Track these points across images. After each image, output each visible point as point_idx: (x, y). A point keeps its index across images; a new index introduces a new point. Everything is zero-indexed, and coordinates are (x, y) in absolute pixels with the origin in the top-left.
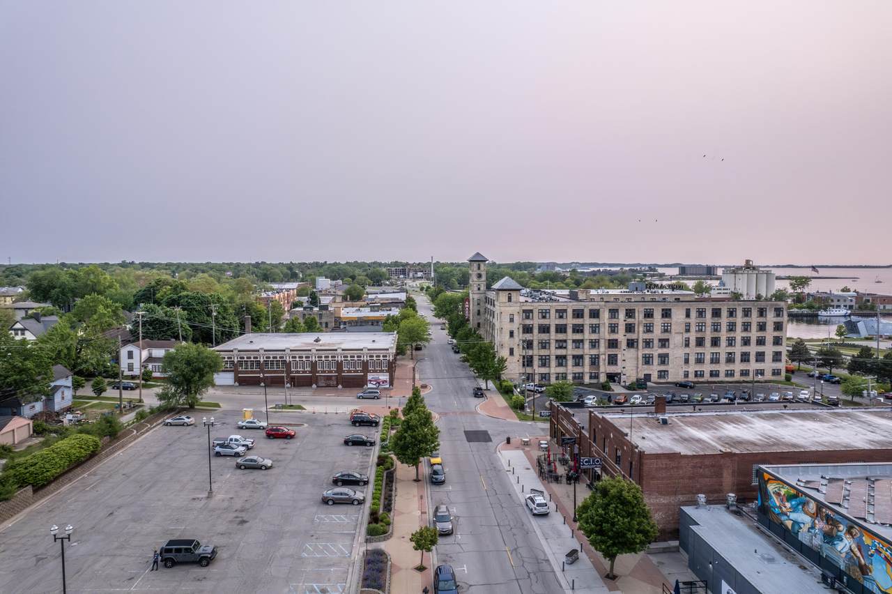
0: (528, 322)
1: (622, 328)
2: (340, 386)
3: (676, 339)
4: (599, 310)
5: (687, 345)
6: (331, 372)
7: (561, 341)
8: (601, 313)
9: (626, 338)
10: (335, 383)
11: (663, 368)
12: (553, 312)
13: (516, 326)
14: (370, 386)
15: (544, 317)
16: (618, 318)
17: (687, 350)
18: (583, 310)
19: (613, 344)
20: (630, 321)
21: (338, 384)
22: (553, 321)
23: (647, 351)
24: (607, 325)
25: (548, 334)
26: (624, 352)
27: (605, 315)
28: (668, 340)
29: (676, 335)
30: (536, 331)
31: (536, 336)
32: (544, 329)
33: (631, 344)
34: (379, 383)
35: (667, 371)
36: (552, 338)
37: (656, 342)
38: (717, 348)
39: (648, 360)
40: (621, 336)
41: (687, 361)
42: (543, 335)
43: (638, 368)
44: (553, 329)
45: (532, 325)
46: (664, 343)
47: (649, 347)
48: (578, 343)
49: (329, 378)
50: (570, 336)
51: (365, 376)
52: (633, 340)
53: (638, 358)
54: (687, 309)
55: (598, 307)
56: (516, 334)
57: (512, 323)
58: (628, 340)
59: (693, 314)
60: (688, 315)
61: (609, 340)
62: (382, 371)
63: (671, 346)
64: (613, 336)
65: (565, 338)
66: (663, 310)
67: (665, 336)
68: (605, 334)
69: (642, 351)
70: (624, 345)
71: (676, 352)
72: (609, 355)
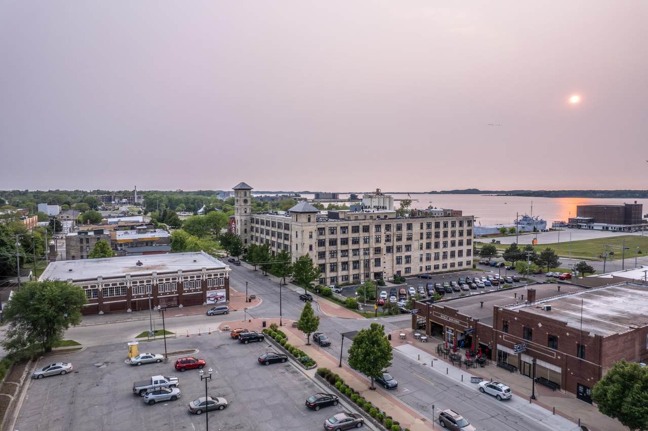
0: (322, 237)
1: (383, 239)
2: (181, 306)
3: (415, 245)
4: (368, 226)
5: (421, 248)
6: (172, 293)
7: (344, 251)
8: (370, 229)
9: (386, 245)
10: (176, 303)
11: (407, 266)
12: (339, 229)
13: (314, 242)
14: (209, 302)
15: (333, 233)
16: (381, 231)
17: (421, 252)
18: (358, 227)
19: (378, 250)
20: (388, 233)
21: (179, 304)
22: (339, 236)
23: (399, 254)
24: (374, 237)
25: (335, 246)
26: (385, 256)
27: (373, 229)
28: (410, 245)
29: (415, 242)
30: (327, 244)
31: (328, 248)
32: (333, 242)
33: (389, 250)
34: (217, 299)
35: (410, 268)
36: (338, 249)
37: (404, 248)
38: (438, 249)
39: (399, 261)
40: (383, 245)
41: (421, 260)
42: (332, 247)
43: (393, 267)
44: (339, 242)
45: (324, 239)
46: (408, 248)
47: (399, 252)
48: (356, 252)
49: (170, 299)
50: (351, 246)
51: (205, 294)
52: (390, 247)
53: (393, 260)
54: (421, 223)
55: (368, 224)
56: (314, 247)
57: (311, 239)
58: (387, 247)
59: (425, 226)
60: (422, 228)
61: (375, 248)
62: (219, 288)
63: (412, 250)
64: (378, 245)
65: (347, 249)
66: (407, 224)
67: (409, 243)
68: (373, 244)
69: (396, 255)
70: (384, 251)
71: (415, 254)
72: (375, 259)
